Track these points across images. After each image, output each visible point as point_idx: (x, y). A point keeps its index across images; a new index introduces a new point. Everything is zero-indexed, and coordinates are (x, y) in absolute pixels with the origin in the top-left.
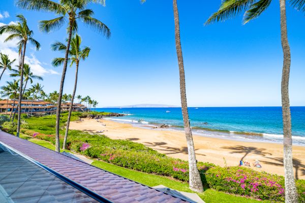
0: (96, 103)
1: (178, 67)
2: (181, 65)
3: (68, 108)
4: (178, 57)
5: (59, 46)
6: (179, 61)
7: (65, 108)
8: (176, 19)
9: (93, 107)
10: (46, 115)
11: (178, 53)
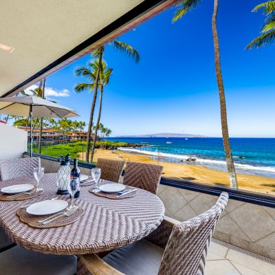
0: (109, 132)
1: (219, 96)
2: (222, 95)
3: (78, 137)
4: (219, 86)
5: (83, 71)
6: (220, 90)
7: (75, 137)
8: (216, 45)
9: (105, 136)
10: (54, 144)
11: (218, 81)
